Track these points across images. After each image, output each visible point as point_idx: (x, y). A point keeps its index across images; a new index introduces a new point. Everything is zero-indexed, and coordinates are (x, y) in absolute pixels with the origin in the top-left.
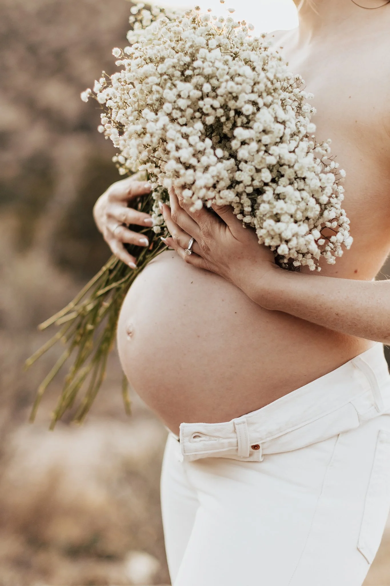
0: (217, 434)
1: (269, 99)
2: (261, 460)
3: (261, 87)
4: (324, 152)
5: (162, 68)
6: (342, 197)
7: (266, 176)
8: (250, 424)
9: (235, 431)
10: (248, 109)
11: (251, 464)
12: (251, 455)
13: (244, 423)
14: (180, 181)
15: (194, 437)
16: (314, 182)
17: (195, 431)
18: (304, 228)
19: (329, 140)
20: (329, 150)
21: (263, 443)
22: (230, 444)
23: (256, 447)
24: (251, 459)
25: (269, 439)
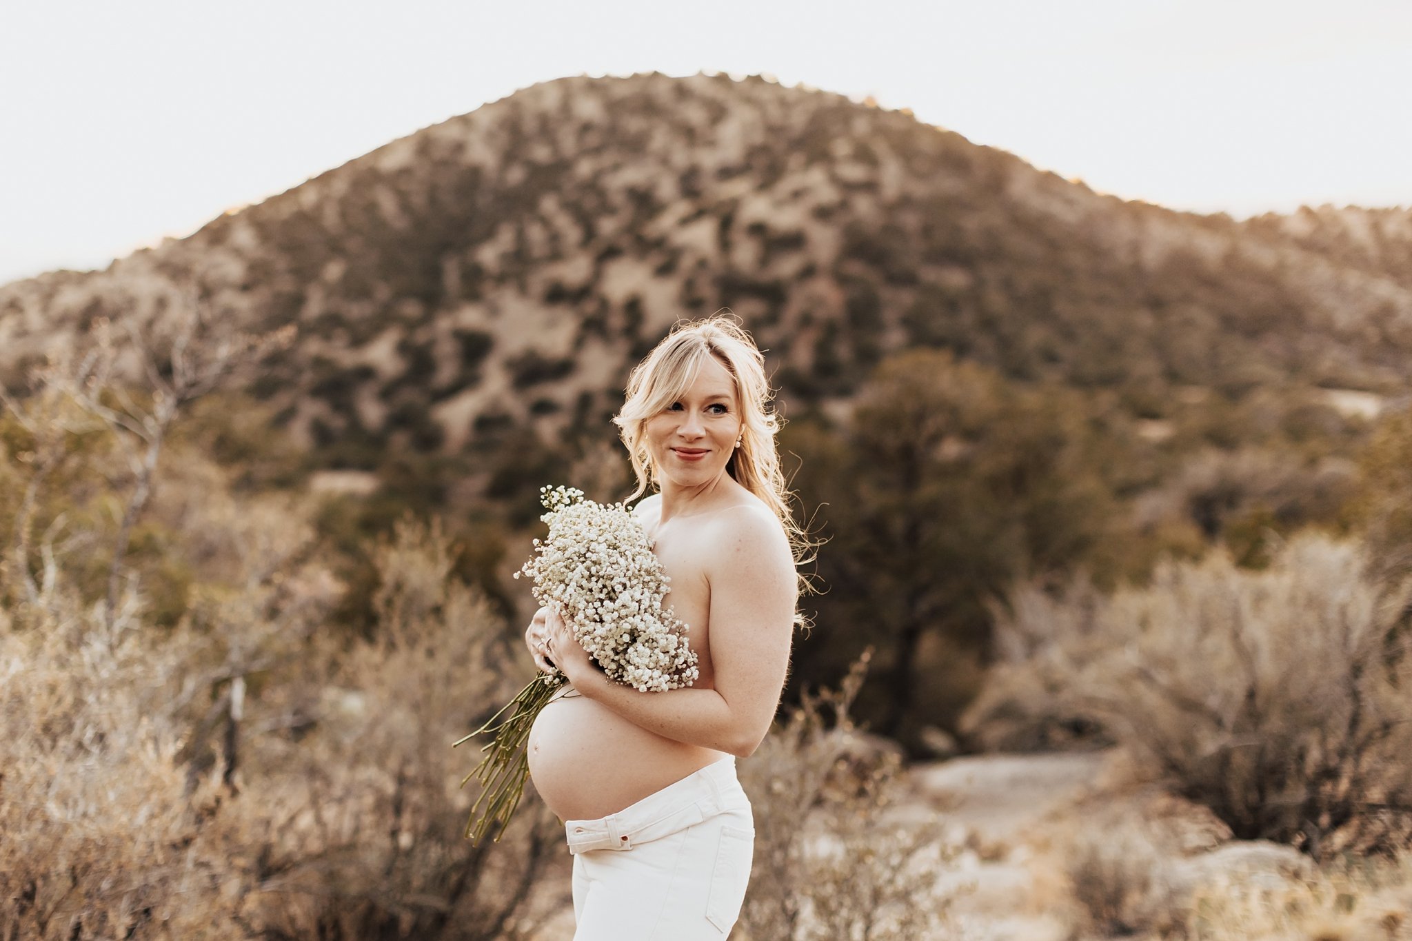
0: (593, 828)
1: (635, 582)
2: (630, 849)
3: (629, 574)
4: (669, 615)
5: (567, 554)
6: (687, 645)
7: (627, 638)
8: (617, 820)
9: (607, 826)
10: (618, 588)
11: (625, 853)
12: (622, 845)
13: (613, 819)
14: (583, 629)
15: (578, 831)
16: (662, 642)
17: (577, 826)
18: (657, 673)
19: (672, 606)
20: (673, 613)
21: (629, 835)
22: (604, 836)
23: (625, 838)
24: (622, 849)
25: (633, 832)
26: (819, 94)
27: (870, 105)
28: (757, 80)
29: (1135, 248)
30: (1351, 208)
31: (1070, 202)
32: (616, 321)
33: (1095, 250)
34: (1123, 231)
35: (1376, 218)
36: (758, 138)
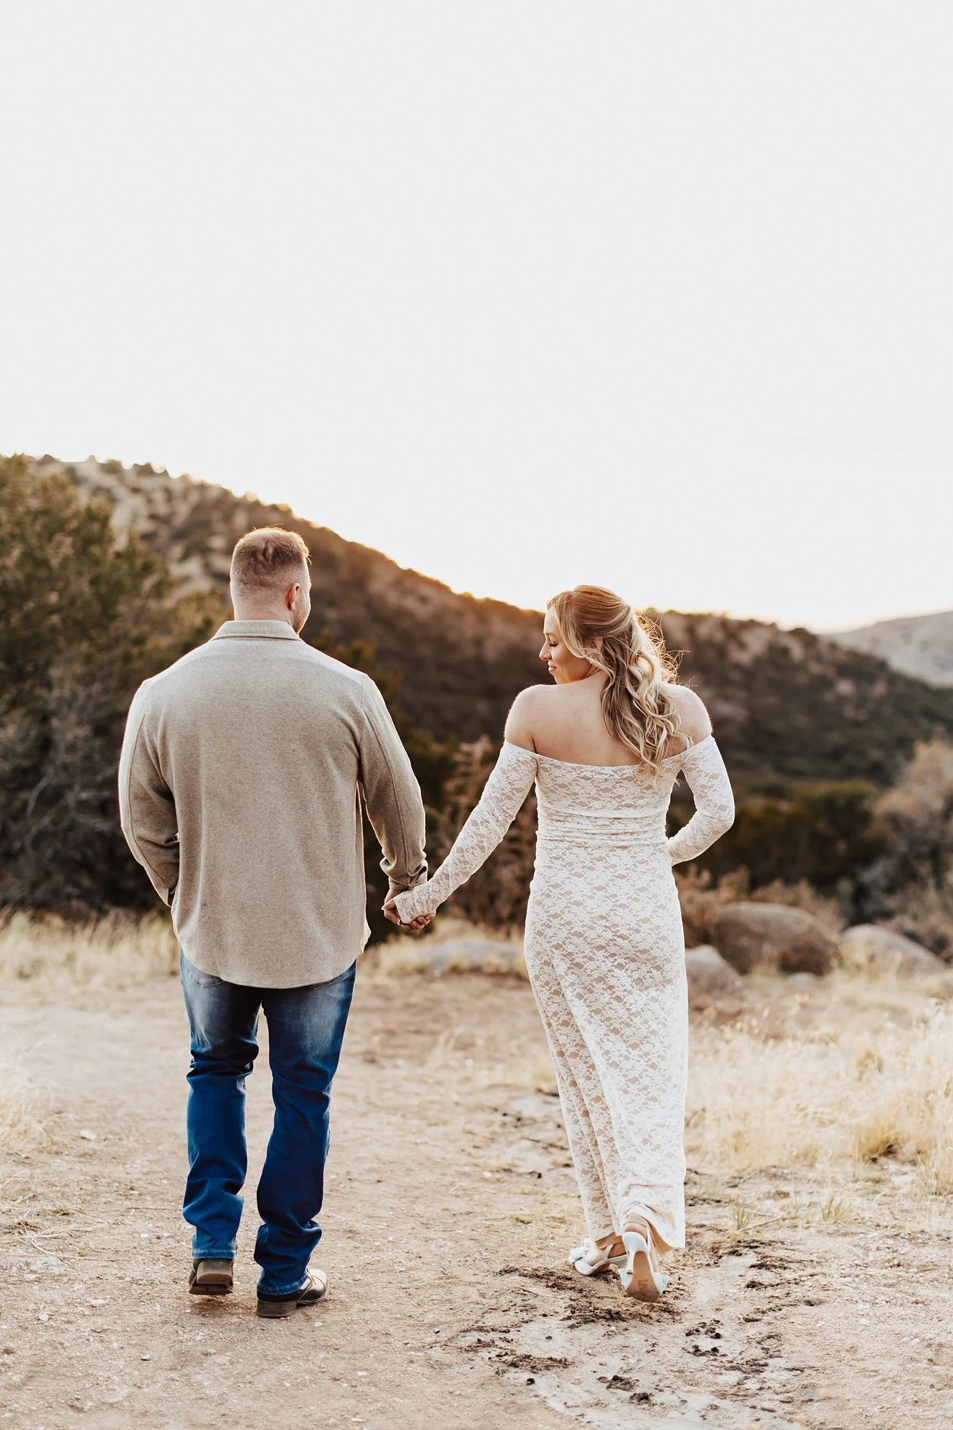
26: (202, 487)
27: (251, 499)
28: (146, 470)
29: (478, 642)
30: (671, 613)
31: (423, 600)
33: (443, 644)
34: (469, 627)
36: (144, 526)
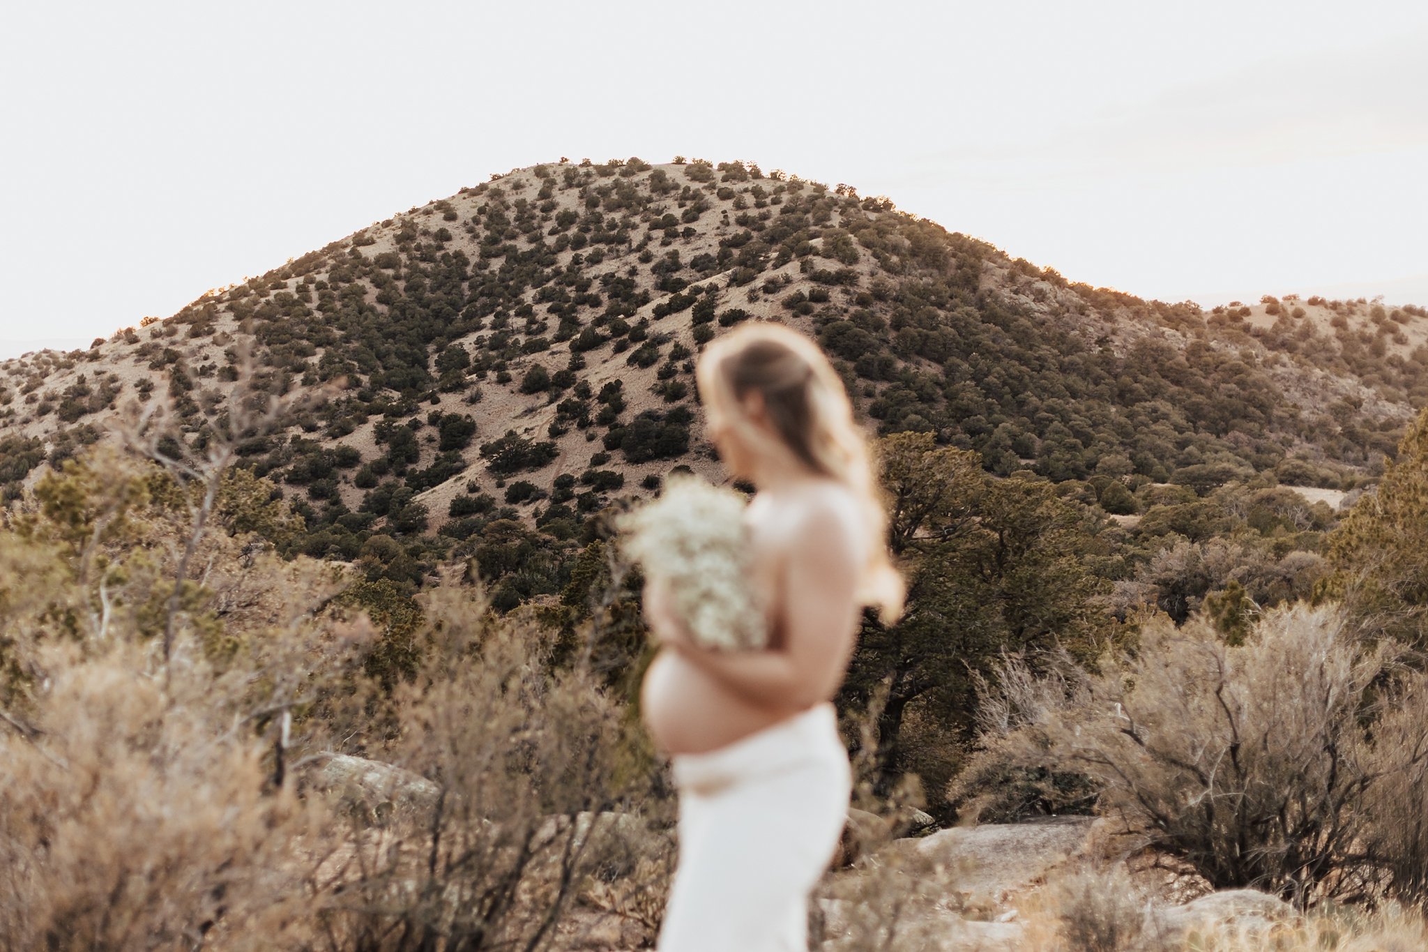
26: (796, 185)
29: (1105, 342)
32: (595, 410)
35: (1341, 312)
